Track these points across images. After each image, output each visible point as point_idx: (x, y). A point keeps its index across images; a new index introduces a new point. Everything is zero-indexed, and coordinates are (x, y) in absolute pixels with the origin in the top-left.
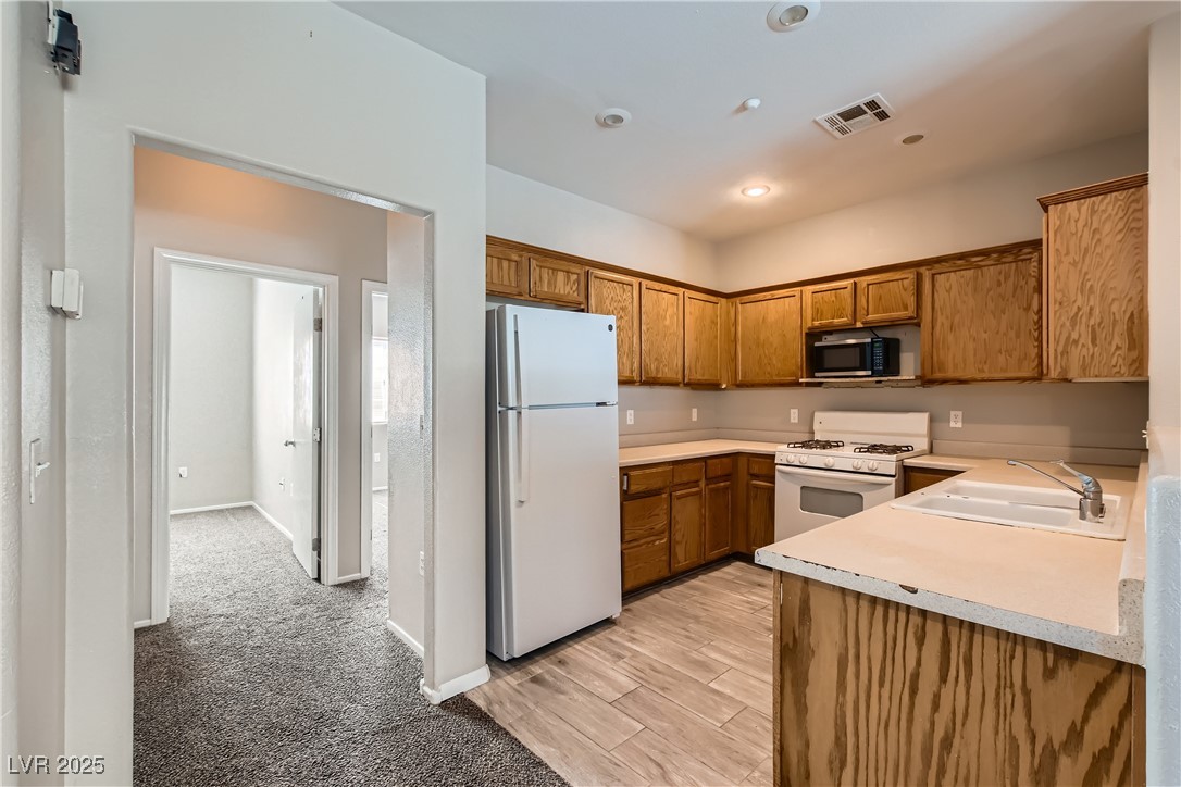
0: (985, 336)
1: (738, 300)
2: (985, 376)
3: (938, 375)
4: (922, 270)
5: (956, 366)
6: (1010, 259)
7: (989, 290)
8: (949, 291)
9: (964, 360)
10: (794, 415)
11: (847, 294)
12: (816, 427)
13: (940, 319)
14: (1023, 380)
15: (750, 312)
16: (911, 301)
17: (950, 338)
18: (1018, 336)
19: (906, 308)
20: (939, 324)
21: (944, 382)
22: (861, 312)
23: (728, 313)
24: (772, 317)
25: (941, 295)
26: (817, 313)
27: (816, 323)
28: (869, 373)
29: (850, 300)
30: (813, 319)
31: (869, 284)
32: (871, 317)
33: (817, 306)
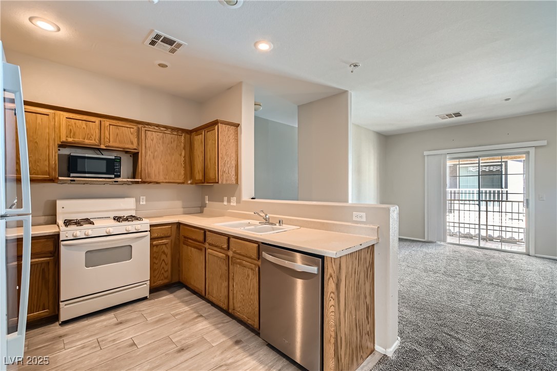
0: (167, 163)
2: (167, 181)
3: (148, 180)
4: (140, 126)
5: (155, 176)
6: (175, 133)
7: (168, 144)
8: (152, 140)
9: (159, 173)
11: (95, 126)
12: (60, 210)
13: (149, 153)
14: (179, 183)
16: (135, 141)
17: (153, 162)
18: (178, 165)
19: (132, 143)
20: (148, 155)
21: (150, 183)
22: (104, 141)
25: (149, 141)
26: (70, 132)
27: (70, 140)
28: (113, 176)
29: (97, 131)
30: (67, 137)
31: (110, 125)
32: (111, 144)
33: (70, 127)
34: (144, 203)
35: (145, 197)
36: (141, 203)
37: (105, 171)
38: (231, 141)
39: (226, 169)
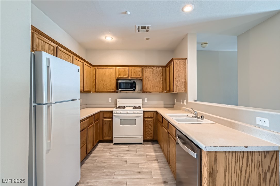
0: (154, 83)
1: (97, 67)
2: (154, 91)
3: (146, 91)
4: (143, 68)
5: (149, 89)
6: (158, 68)
7: (155, 74)
8: (148, 73)
9: (151, 88)
10: (110, 100)
11: (127, 70)
12: (118, 103)
13: (146, 79)
14: (160, 92)
15: (100, 71)
16: (141, 74)
17: (148, 83)
18: (159, 84)
19: (140, 75)
20: (146, 80)
21: (147, 92)
22: (130, 75)
23: (93, 71)
24: (107, 74)
25: (146, 74)
26: (120, 74)
27: (119, 77)
28: (132, 90)
29: (128, 72)
30: (119, 76)
31: (132, 69)
32: (132, 77)
33: (120, 72)
34: (147, 101)
35: (147, 99)
36: (146, 101)
37: (130, 88)
38: (181, 68)
39: (178, 84)
